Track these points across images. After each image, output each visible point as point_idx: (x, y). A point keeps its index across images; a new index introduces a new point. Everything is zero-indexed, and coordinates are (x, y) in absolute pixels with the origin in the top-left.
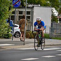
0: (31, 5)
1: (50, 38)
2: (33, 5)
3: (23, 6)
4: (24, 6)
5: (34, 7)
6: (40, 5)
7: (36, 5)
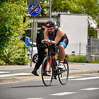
0: (55, 12)
1: (88, 62)
2: (58, 12)
3: (43, 15)
4: (45, 15)
5: (61, 16)
6: (69, 13)
7: (63, 13)
